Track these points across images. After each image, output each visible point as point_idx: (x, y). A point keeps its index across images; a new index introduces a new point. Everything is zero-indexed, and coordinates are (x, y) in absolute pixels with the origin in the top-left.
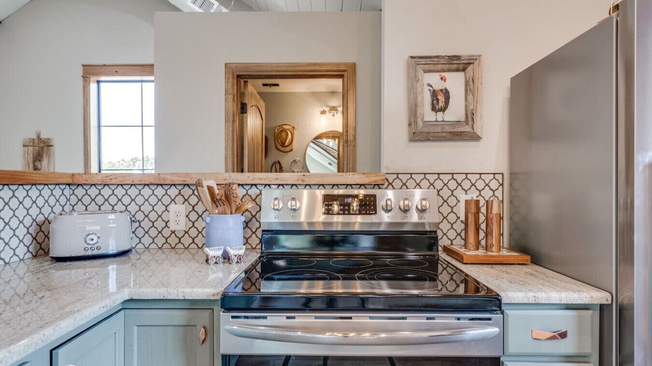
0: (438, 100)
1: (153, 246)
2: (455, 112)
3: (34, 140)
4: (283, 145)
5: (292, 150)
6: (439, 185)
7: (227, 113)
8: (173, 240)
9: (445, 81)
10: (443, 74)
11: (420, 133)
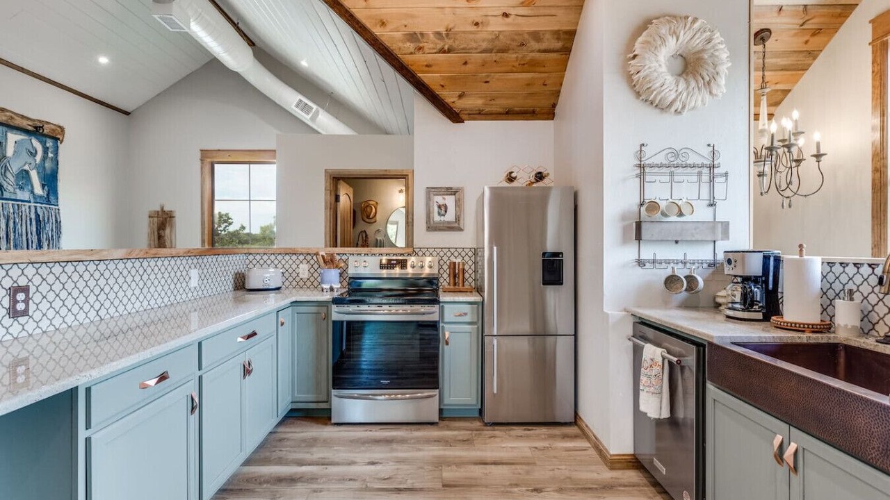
0: (441, 210)
1: (291, 286)
2: (450, 216)
3: (158, 212)
4: (368, 217)
5: (375, 222)
6: (442, 254)
7: (326, 203)
8: (301, 283)
9: (445, 200)
10: (444, 197)
11: (432, 227)
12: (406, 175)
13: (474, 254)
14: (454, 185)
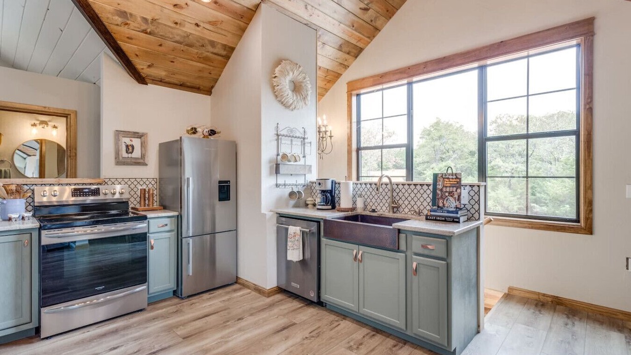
0: (129, 149)
2: (137, 154)
6: (129, 183)
9: (132, 141)
10: (131, 139)
11: (120, 162)
12: (69, 114)
13: (156, 183)
14: (140, 130)
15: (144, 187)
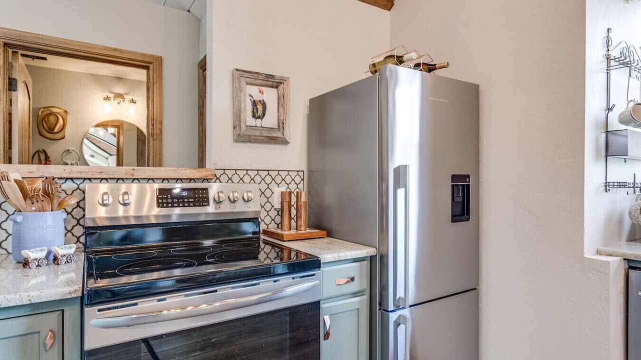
0: (257, 109)
2: (270, 120)
4: (51, 130)
5: (63, 138)
6: (258, 179)
9: (263, 94)
11: (243, 137)
12: (151, 63)
13: (303, 180)
14: (278, 73)
15: (283, 188)
